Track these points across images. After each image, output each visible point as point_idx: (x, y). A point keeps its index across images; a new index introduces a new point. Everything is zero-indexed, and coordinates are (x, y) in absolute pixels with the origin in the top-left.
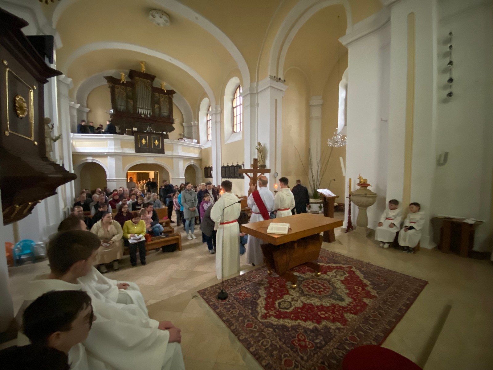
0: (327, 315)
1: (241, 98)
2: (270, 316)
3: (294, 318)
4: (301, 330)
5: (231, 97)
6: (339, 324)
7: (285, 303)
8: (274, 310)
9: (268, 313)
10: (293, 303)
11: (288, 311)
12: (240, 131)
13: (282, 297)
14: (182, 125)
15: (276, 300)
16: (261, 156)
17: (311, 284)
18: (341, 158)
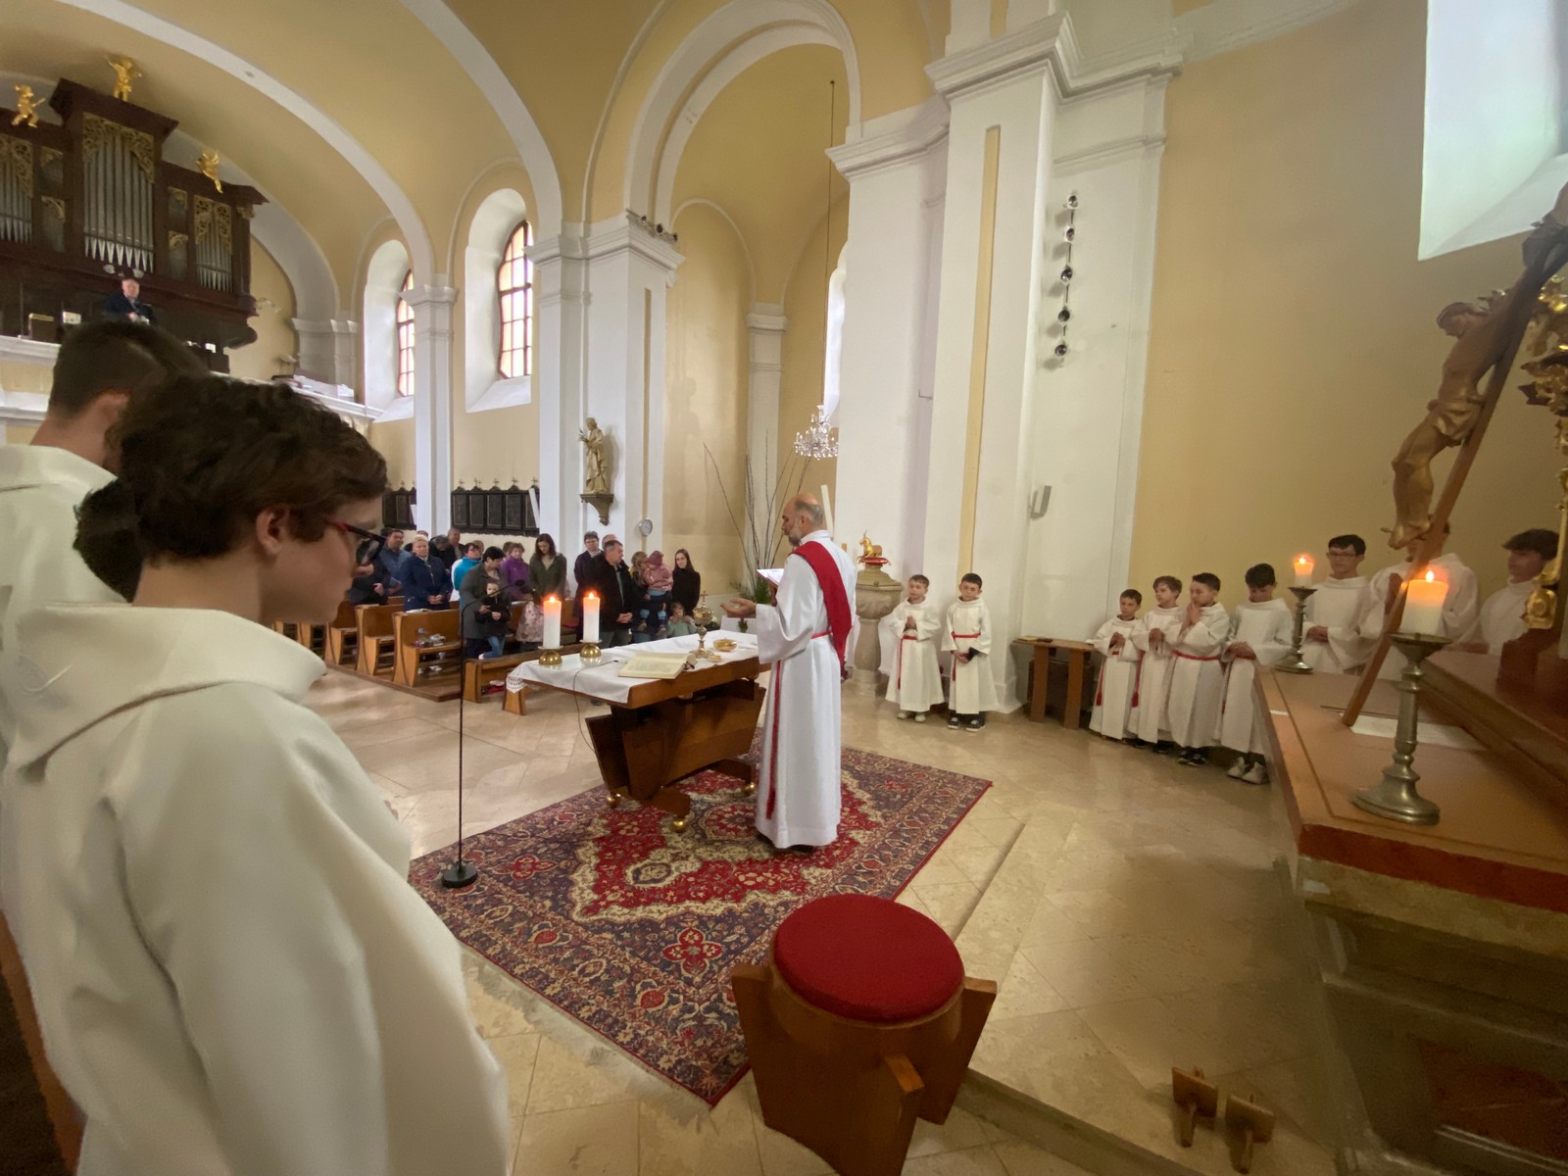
0: (760, 879)
1: (530, 264)
2: (609, 903)
3: (675, 898)
4: (692, 922)
5: (496, 255)
6: (787, 893)
7: (652, 870)
8: (621, 888)
9: (604, 898)
10: (674, 866)
11: (660, 885)
12: (526, 374)
13: (644, 855)
14: (289, 325)
15: (628, 865)
16: (599, 463)
17: (727, 816)
18: (824, 489)
